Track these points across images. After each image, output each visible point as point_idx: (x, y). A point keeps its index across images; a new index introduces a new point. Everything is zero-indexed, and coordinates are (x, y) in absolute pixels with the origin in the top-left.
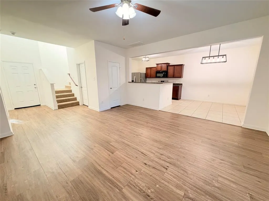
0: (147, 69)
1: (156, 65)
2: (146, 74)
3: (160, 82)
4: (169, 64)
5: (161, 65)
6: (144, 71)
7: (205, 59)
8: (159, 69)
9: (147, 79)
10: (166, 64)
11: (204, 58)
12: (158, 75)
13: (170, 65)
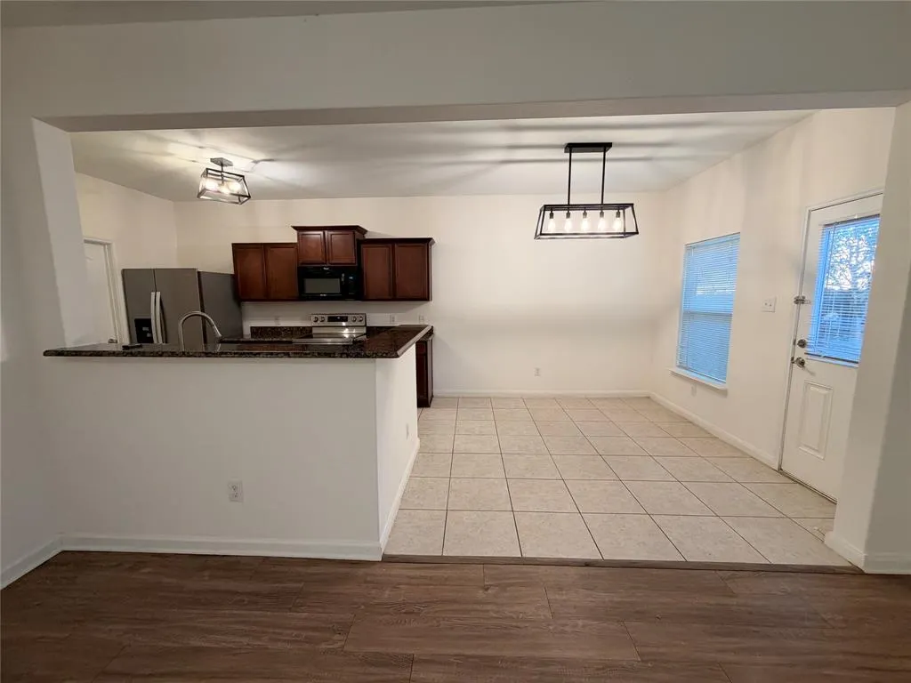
0: (239, 250)
1: (295, 232)
2: (234, 277)
3: (326, 323)
4: (363, 231)
5: (321, 233)
6: (223, 263)
7: (552, 215)
8: (315, 256)
9: (248, 307)
10: (351, 233)
11: (548, 213)
12: (312, 285)
13: (367, 236)
